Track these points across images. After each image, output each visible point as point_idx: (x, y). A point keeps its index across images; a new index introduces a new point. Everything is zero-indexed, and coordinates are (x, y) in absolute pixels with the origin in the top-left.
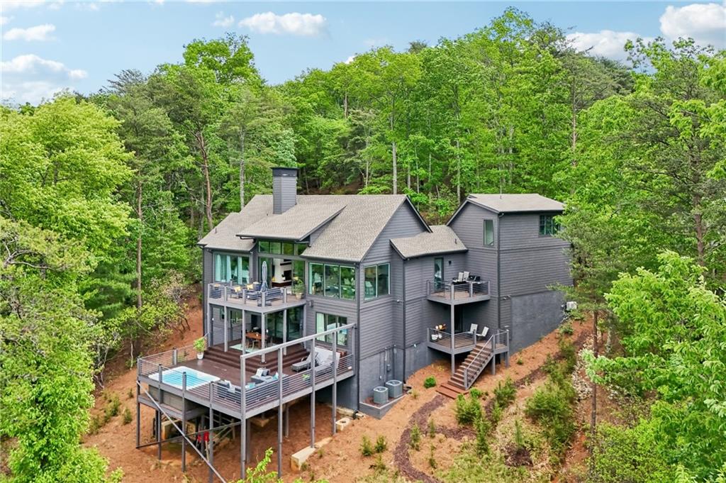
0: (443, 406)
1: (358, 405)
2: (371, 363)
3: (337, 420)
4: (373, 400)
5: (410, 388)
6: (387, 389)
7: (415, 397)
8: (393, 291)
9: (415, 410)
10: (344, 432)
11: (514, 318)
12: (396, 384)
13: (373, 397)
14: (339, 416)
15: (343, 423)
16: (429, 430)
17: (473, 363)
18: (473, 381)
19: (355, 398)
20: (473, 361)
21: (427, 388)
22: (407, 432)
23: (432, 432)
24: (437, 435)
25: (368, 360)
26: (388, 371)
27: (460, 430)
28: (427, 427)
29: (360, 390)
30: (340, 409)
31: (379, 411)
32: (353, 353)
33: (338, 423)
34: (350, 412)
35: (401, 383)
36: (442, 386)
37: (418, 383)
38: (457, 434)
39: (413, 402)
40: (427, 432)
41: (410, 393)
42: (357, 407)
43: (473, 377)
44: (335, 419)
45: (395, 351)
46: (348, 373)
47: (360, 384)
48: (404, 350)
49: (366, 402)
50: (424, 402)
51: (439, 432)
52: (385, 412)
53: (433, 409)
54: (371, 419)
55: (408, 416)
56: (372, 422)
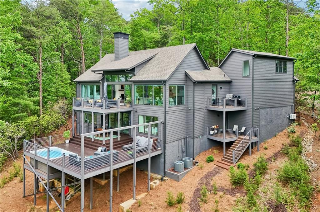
0: (220, 174)
1: (165, 172)
2: (173, 146)
3: (151, 182)
4: (174, 170)
5: (197, 163)
6: (183, 162)
7: (201, 168)
8: (187, 102)
9: (202, 176)
10: (155, 189)
11: (261, 122)
12: (189, 160)
13: (174, 167)
14: (152, 179)
15: (154, 184)
16: (213, 189)
17: (238, 148)
18: (238, 158)
19: (162, 168)
20: (237, 147)
21: (208, 162)
22: (198, 190)
23: (215, 190)
24: (218, 193)
25: (171, 144)
26: (183, 152)
27: (233, 190)
28: (210, 187)
29: (166, 163)
30: (153, 174)
31: (178, 176)
32: (162, 139)
33: (152, 183)
34: (159, 177)
35: (192, 159)
36: (217, 162)
37: (202, 160)
38: (231, 192)
39: (200, 171)
40: (211, 191)
41: (198, 166)
42: (164, 174)
43: (238, 156)
44: (150, 181)
45: (188, 139)
46: (158, 152)
47: (166, 159)
48: (193, 139)
49: (170, 171)
50: (207, 171)
51: (219, 191)
52: (182, 177)
53: (214, 176)
54: (173, 181)
55: (197, 180)
56: (174, 183)
